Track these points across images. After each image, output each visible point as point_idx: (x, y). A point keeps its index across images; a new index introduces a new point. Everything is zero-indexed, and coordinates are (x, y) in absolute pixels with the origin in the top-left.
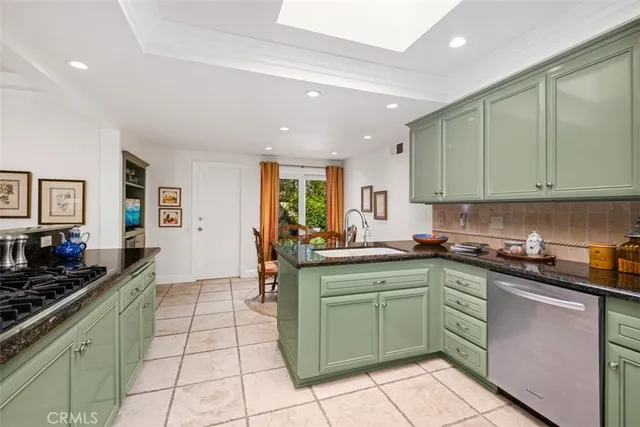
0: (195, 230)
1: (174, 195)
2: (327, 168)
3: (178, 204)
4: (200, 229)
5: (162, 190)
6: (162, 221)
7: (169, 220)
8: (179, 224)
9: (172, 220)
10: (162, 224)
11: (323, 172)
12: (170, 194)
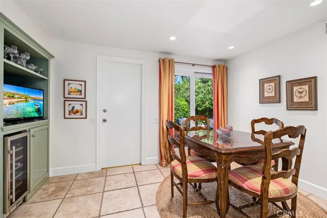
0: (99, 121)
1: (79, 87)
2: (214, 67)
3: (83, 96)
4: (105, 121)
5: (67, 83)
6: (67, 113)
7: (73, 111)
8: (84, 116)
9: (77, 112)
10: (67, 116)
11: (210, 70)
12: (75, 86)
